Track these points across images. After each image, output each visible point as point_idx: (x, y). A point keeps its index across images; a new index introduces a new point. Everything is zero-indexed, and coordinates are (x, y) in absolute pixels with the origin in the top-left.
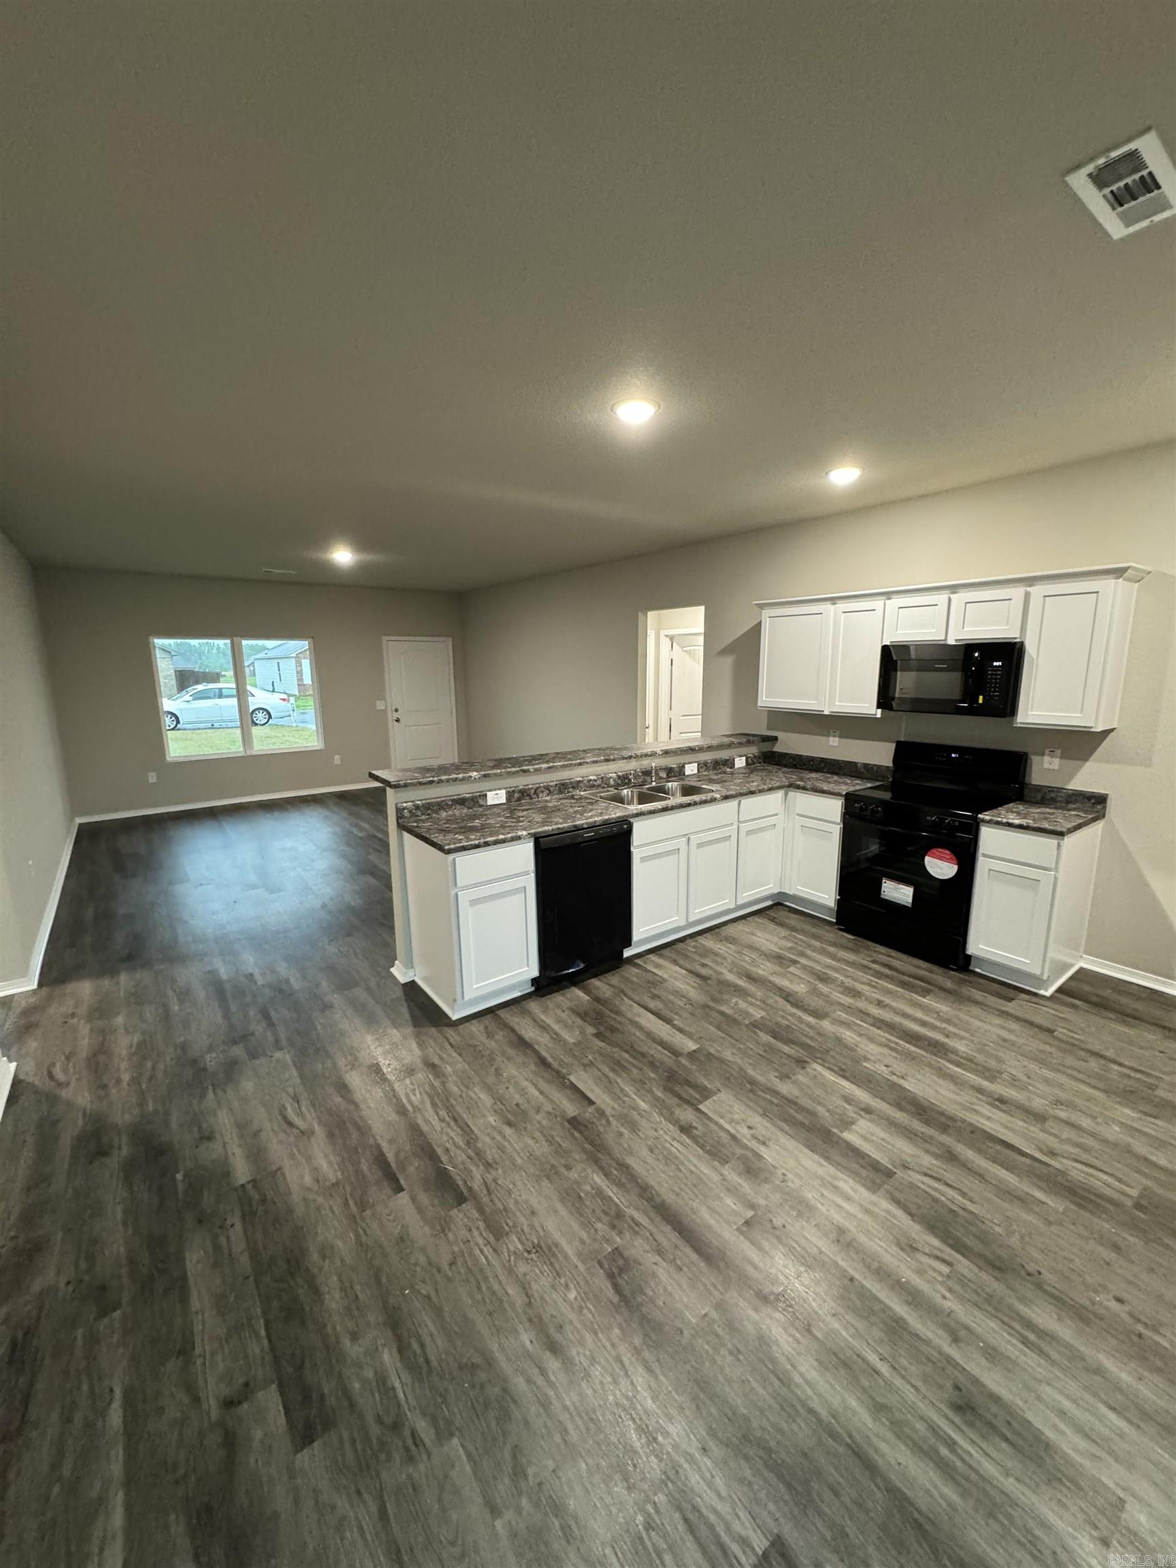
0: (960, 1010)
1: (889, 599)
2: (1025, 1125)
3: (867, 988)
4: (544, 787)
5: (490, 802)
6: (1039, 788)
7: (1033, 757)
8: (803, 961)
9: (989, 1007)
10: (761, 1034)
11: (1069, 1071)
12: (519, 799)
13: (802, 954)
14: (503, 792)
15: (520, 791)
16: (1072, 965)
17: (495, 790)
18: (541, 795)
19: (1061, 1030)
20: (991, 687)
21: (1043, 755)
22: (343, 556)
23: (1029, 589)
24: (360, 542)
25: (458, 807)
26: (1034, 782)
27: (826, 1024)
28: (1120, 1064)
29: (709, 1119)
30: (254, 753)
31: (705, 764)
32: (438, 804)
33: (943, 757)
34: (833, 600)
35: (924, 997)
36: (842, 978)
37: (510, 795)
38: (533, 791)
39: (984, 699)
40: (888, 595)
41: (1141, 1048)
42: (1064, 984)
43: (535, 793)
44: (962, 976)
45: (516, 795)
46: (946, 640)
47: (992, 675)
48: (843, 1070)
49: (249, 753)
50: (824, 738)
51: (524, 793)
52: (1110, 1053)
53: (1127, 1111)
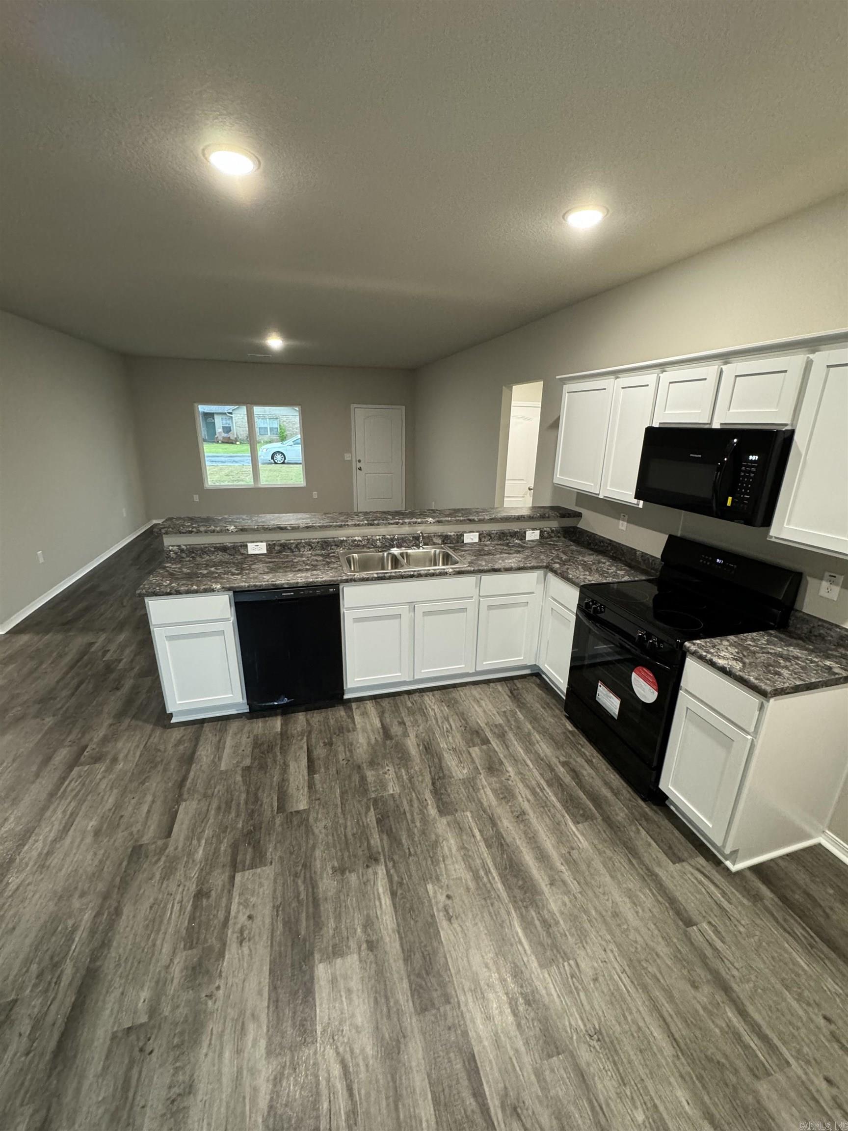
0: (600, 853)
1: (662, 372)
2: (523, 1049)
3: (526, 793)
4: (306, 543)
5: (251, 551)
6: (809, 619)
7: (809, 579)
8: (495, 743)
9: (641, 862)
10: (372, 812)
11: (657, 993)
12: (280, 552)
13: (502, 736)
14: (264, 544)
15: (281, 545)
16: (809, 837)
17: (257, 542)
18: (302, 549)
19: (705, 925)
20: (741, 488)
21: (822, 579)
22: (275, 342)
23: (811, 356)
24: (287, 332)
25: (220, 553)
26: (805, 610)
27: (442, 825)
28: (742, 1013)
29: (230, 892)
30: (260, 486)
31: (489, 535)
32: (202, 549)
33: (707, 560)
34: (616, 374)
35: (576, 823)
36: (512, 774)
37: (270, 547)
38: (294, 546)
39: (733, 501)
40: (662, 367)
41: (800, 998)
42: (772, 860)
43: (296, 547)
44: (647, 810)
45: (277, 548)
46: (710, 424)
47: (745, 471)
48: (401, 884)
49: (257, 486)
50: (616, 521)
51: (284, 547)
52: (742, 990)
53: (681, 1095)
